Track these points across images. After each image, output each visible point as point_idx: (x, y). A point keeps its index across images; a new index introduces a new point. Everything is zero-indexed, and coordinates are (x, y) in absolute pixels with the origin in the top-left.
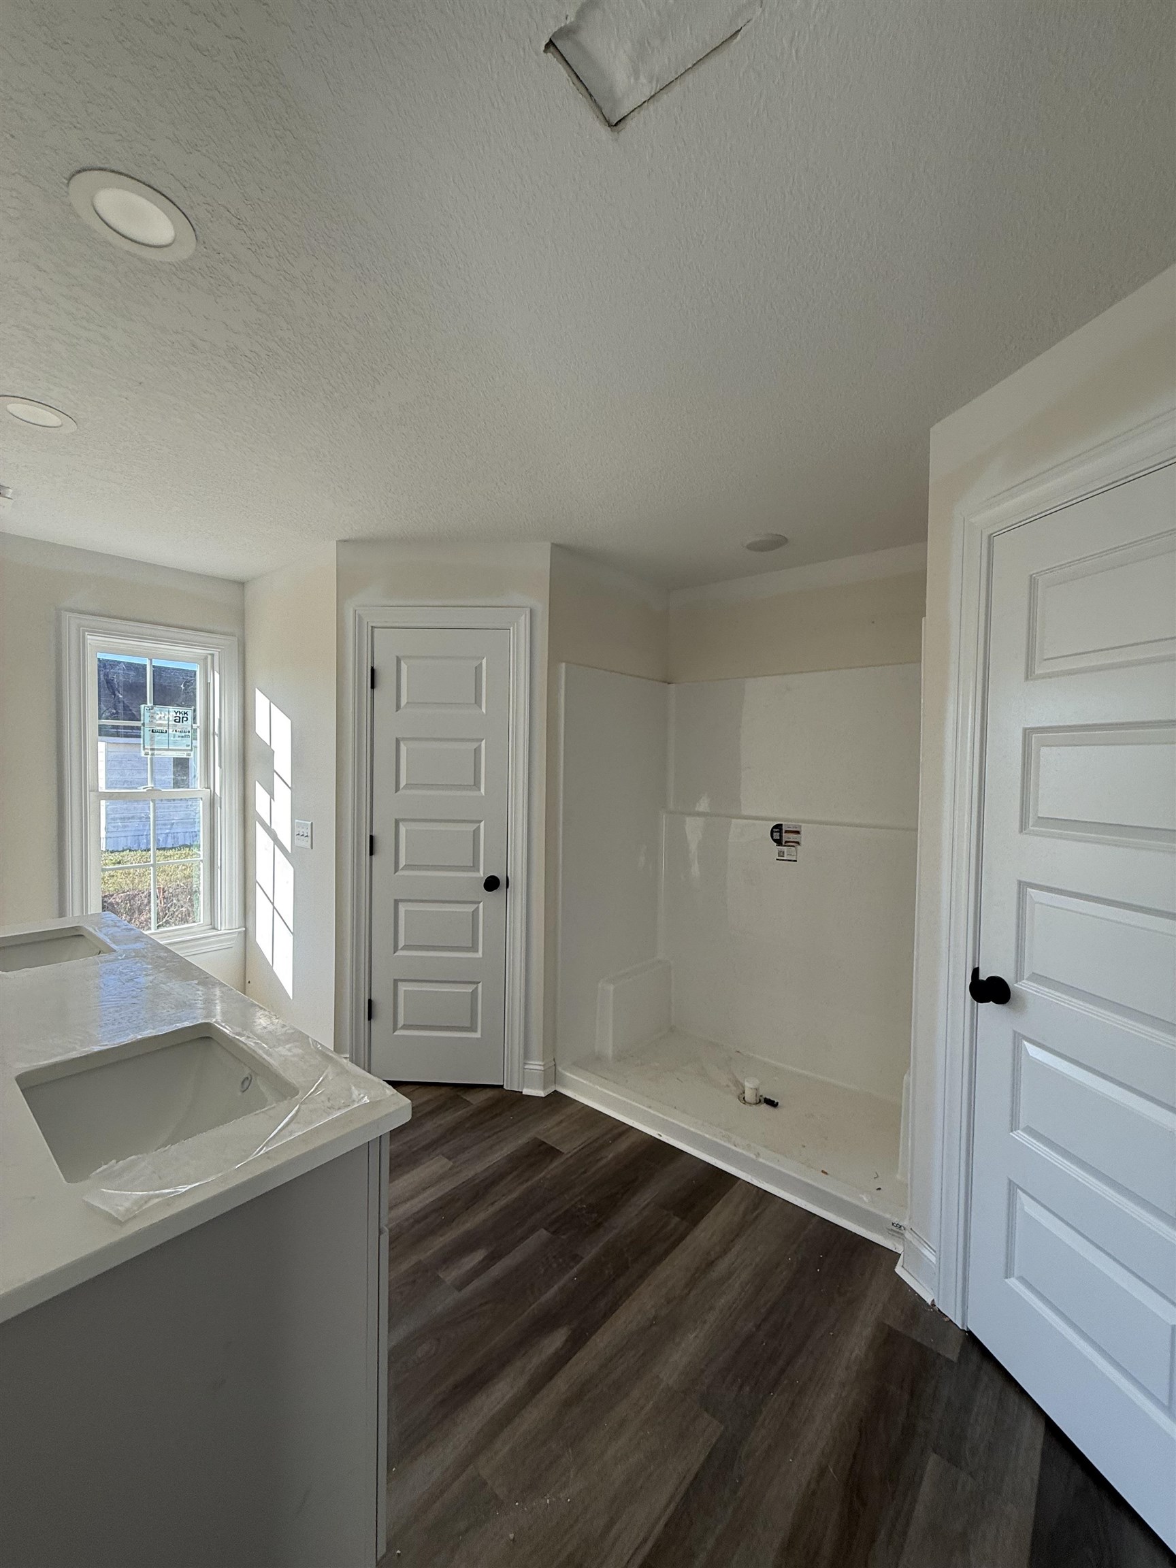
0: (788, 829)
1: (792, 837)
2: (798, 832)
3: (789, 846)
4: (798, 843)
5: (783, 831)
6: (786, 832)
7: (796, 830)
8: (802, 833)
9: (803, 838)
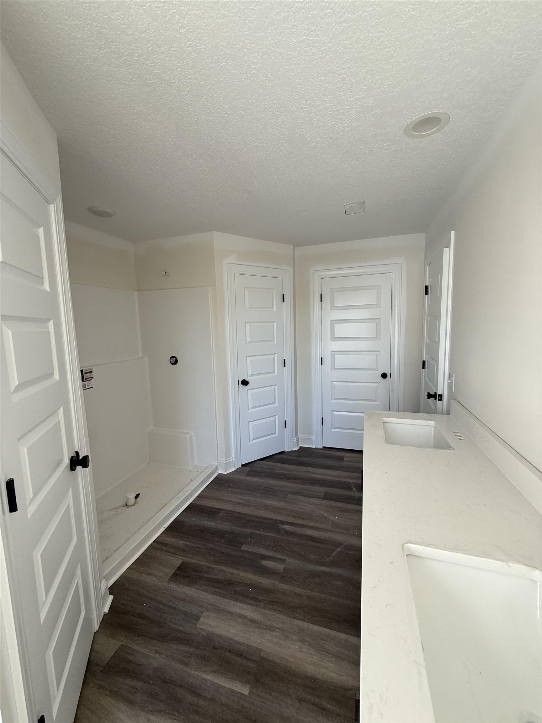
0: (87, 372)
1: (88, 375)
2: (91, 372)
3: (88, 381)
4: (92, 378)
5: (84, 373)
6: (86, 373)
7: (90, 371)
8: (93, 372)
9: (94, 374)
